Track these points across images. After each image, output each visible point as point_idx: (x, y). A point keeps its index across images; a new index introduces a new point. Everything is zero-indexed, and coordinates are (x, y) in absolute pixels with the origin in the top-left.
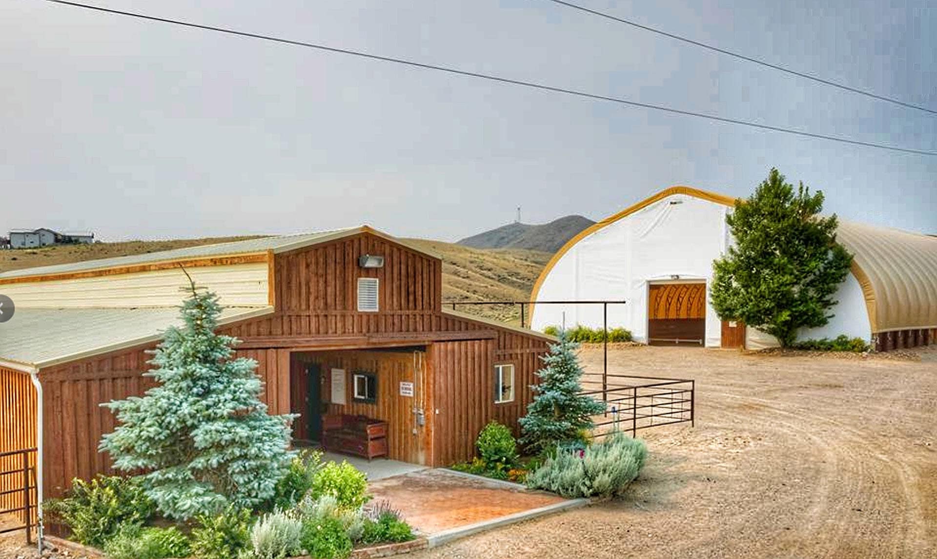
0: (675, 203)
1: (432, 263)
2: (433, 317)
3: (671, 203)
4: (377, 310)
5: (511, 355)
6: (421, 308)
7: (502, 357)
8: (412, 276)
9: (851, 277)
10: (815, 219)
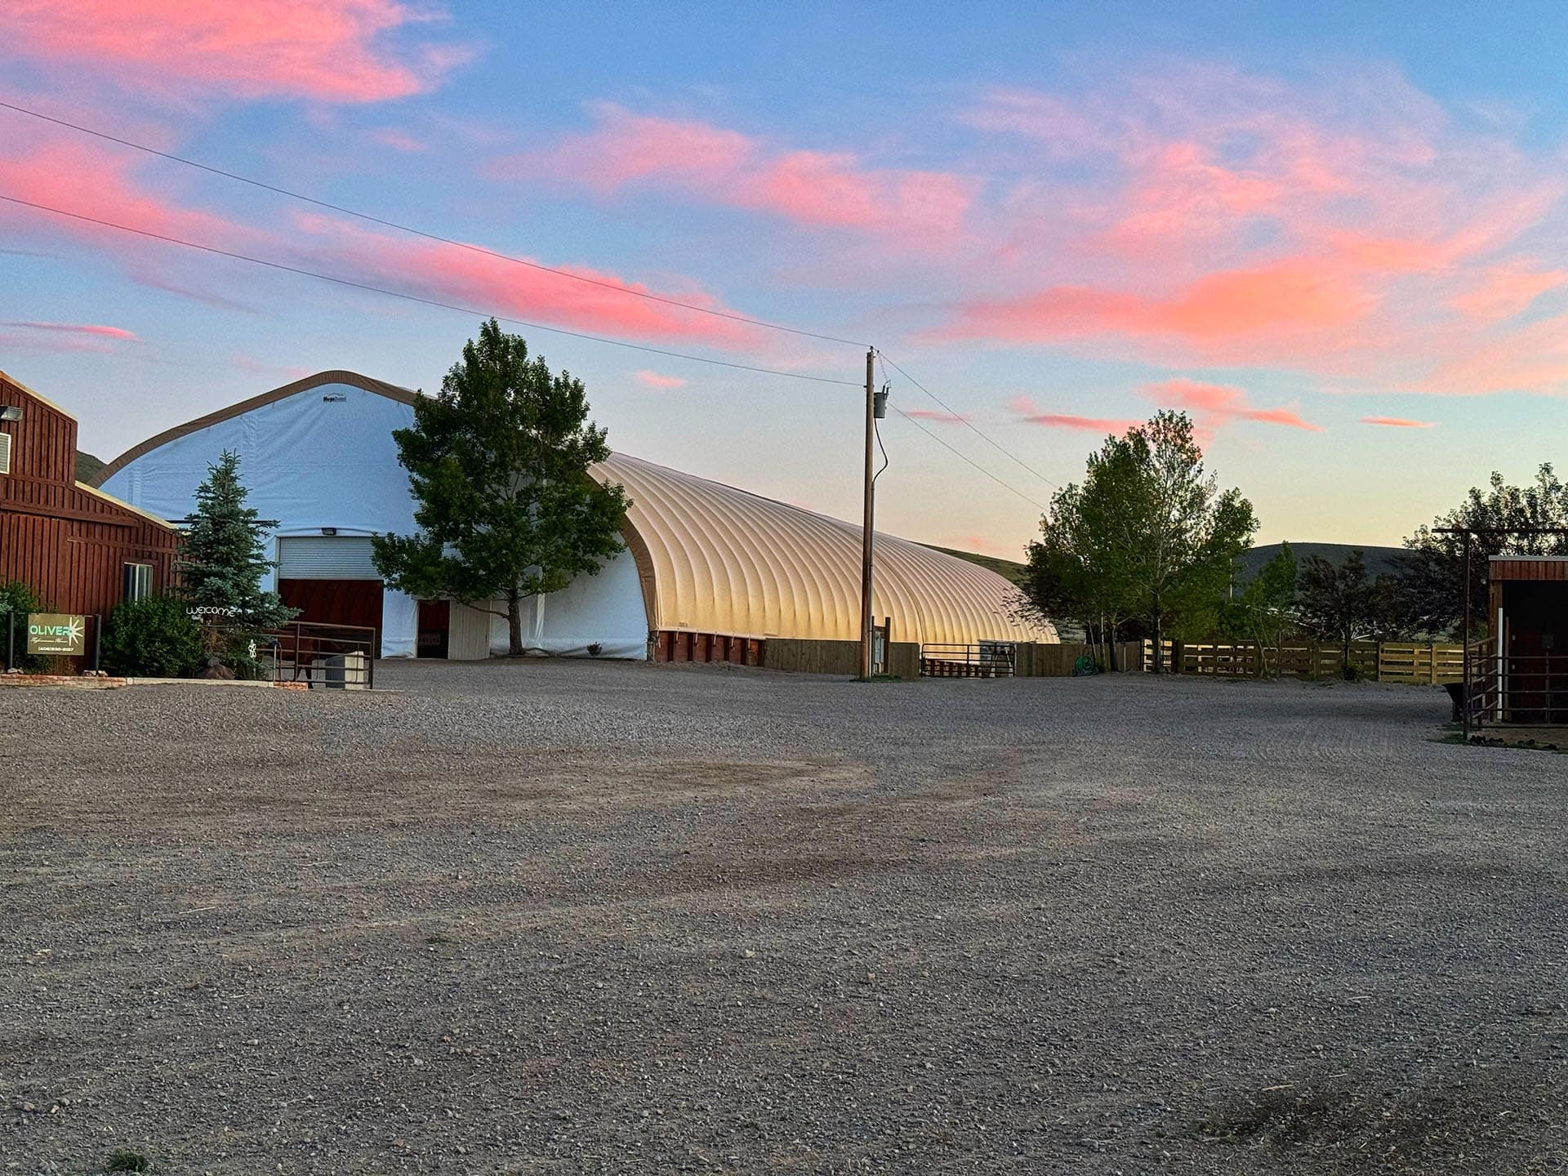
0: (332, 399)
1: (68, 426)
2: (67, 491)
3: (325, 399)
4: (8, 473)
5: (150, 552)
6: (53, 477)
7: (140, 554)
8: (46, 436)
9: (627, 557)
10: (574, 442)
